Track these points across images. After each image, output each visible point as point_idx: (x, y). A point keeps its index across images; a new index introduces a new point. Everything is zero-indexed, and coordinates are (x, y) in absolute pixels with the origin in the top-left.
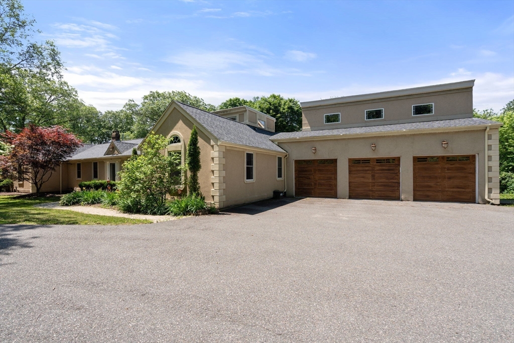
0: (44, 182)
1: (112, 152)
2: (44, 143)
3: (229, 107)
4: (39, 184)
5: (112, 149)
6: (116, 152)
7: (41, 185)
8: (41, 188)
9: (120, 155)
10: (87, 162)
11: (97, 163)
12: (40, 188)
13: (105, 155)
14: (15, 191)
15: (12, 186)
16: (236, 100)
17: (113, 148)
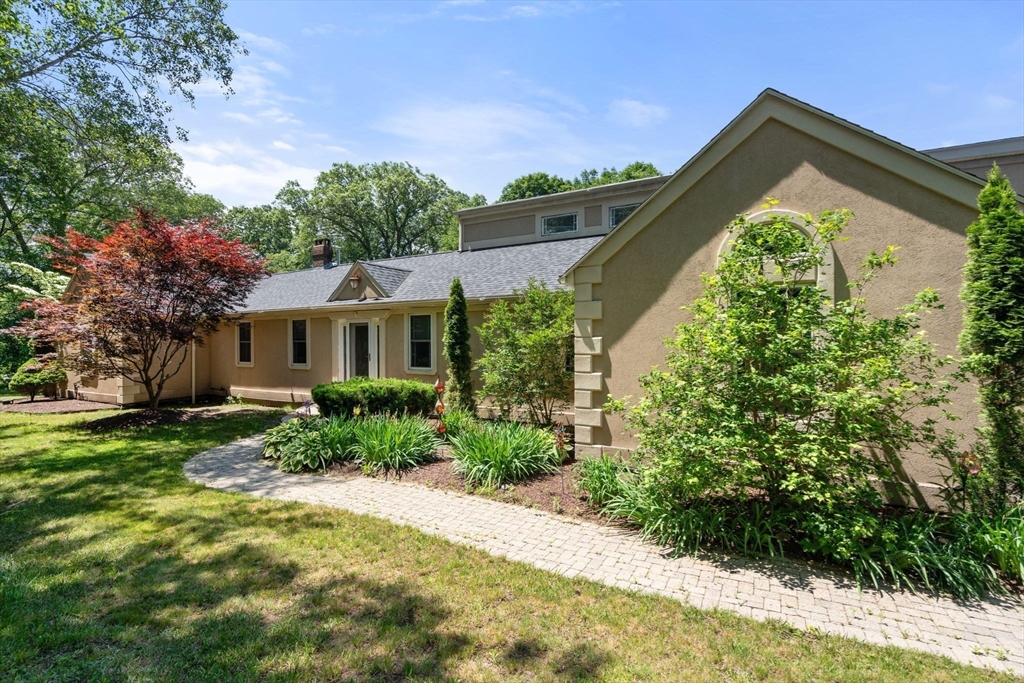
0: (168, 377)
1: (358, 293)
2: (177, 266)
3: (528, 193)
4: (154, 384)
5: (355, 285)
6: (368, 291)
7: (160, 386)
8: (163, 391)
9: (386, 300)
10: (272, 321)
11: (303, 323)
12: (158, 394)
13: (330, 301)
14: (71, 397)
15: (64, 382)
16: (542, 178)
17: (359, 280)
